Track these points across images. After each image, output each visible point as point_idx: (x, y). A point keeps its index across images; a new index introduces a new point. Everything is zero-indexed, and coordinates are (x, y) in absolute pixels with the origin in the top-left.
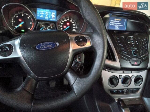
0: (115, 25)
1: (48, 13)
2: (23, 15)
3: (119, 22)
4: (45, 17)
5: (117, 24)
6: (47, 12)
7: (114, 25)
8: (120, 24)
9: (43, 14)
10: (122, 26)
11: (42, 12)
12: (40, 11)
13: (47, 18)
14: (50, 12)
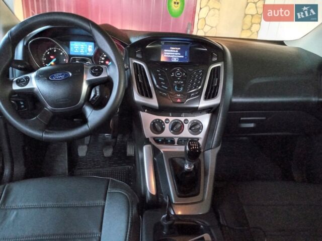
0: (172, 56)
1: (84, 47)
2: (55, 51)
3: (177, 51)
4: (81, 52)
5: (174, 55)
6: (82, 45)
7: (170, 56)
8: (180, 54)
9: (78, 47)
10: (183, 57)
11: (77, 45)
12: (74, 45)
13: (82, 53)
14: (86, 45)
